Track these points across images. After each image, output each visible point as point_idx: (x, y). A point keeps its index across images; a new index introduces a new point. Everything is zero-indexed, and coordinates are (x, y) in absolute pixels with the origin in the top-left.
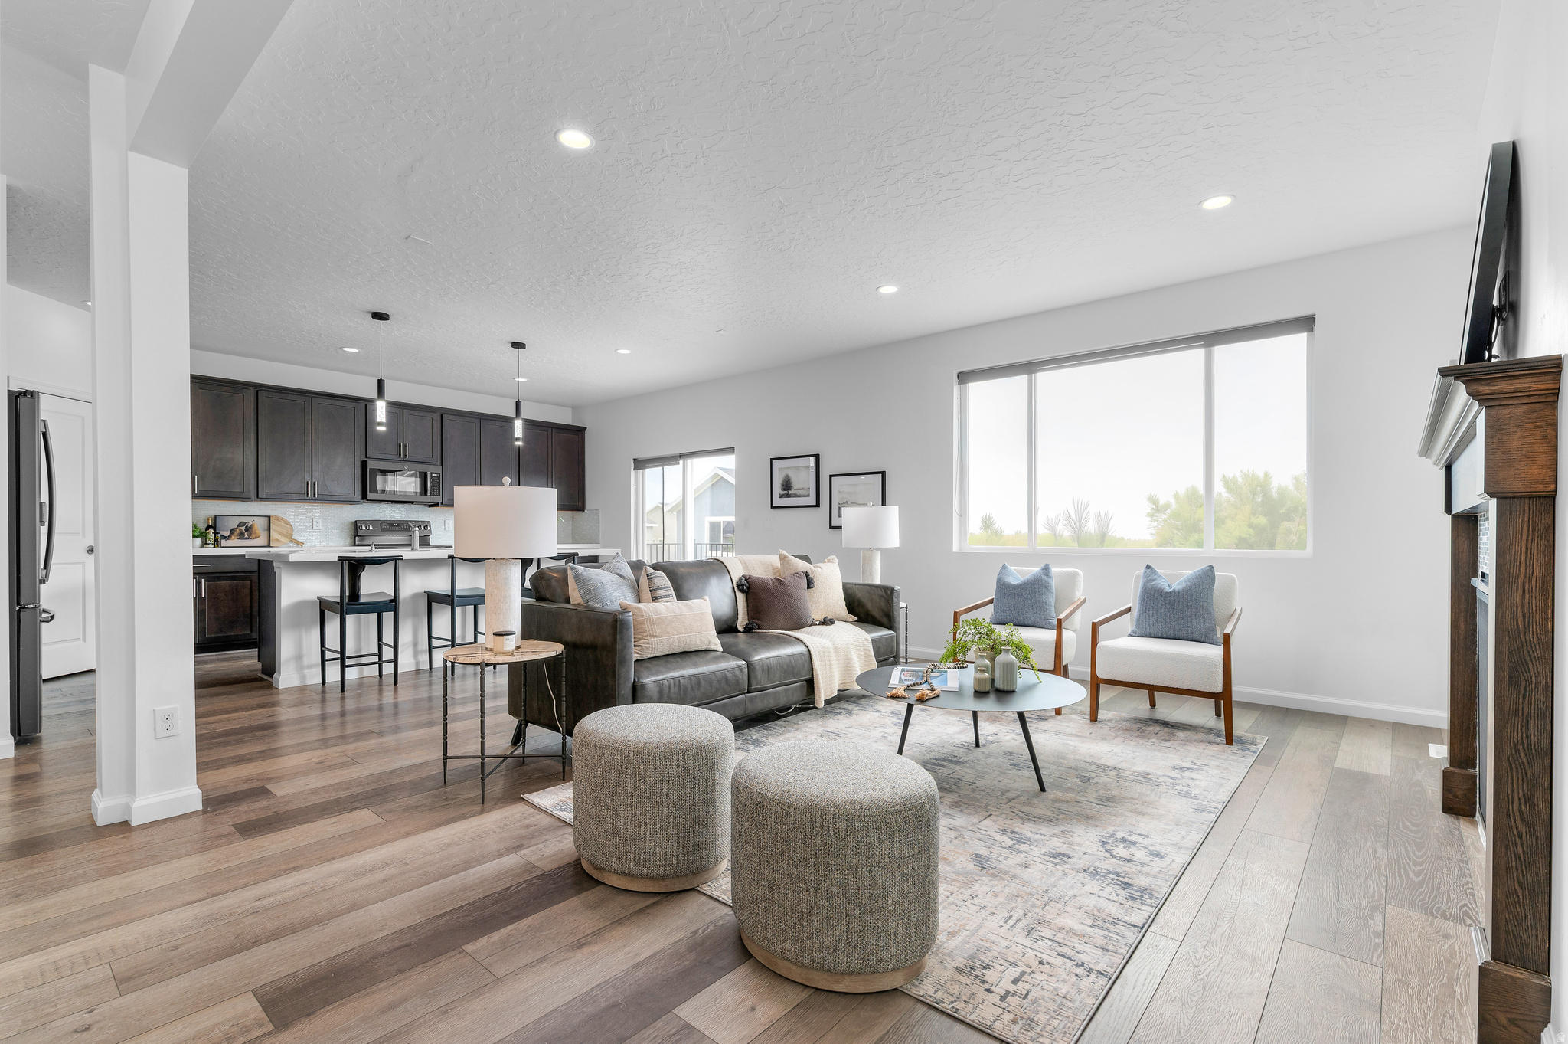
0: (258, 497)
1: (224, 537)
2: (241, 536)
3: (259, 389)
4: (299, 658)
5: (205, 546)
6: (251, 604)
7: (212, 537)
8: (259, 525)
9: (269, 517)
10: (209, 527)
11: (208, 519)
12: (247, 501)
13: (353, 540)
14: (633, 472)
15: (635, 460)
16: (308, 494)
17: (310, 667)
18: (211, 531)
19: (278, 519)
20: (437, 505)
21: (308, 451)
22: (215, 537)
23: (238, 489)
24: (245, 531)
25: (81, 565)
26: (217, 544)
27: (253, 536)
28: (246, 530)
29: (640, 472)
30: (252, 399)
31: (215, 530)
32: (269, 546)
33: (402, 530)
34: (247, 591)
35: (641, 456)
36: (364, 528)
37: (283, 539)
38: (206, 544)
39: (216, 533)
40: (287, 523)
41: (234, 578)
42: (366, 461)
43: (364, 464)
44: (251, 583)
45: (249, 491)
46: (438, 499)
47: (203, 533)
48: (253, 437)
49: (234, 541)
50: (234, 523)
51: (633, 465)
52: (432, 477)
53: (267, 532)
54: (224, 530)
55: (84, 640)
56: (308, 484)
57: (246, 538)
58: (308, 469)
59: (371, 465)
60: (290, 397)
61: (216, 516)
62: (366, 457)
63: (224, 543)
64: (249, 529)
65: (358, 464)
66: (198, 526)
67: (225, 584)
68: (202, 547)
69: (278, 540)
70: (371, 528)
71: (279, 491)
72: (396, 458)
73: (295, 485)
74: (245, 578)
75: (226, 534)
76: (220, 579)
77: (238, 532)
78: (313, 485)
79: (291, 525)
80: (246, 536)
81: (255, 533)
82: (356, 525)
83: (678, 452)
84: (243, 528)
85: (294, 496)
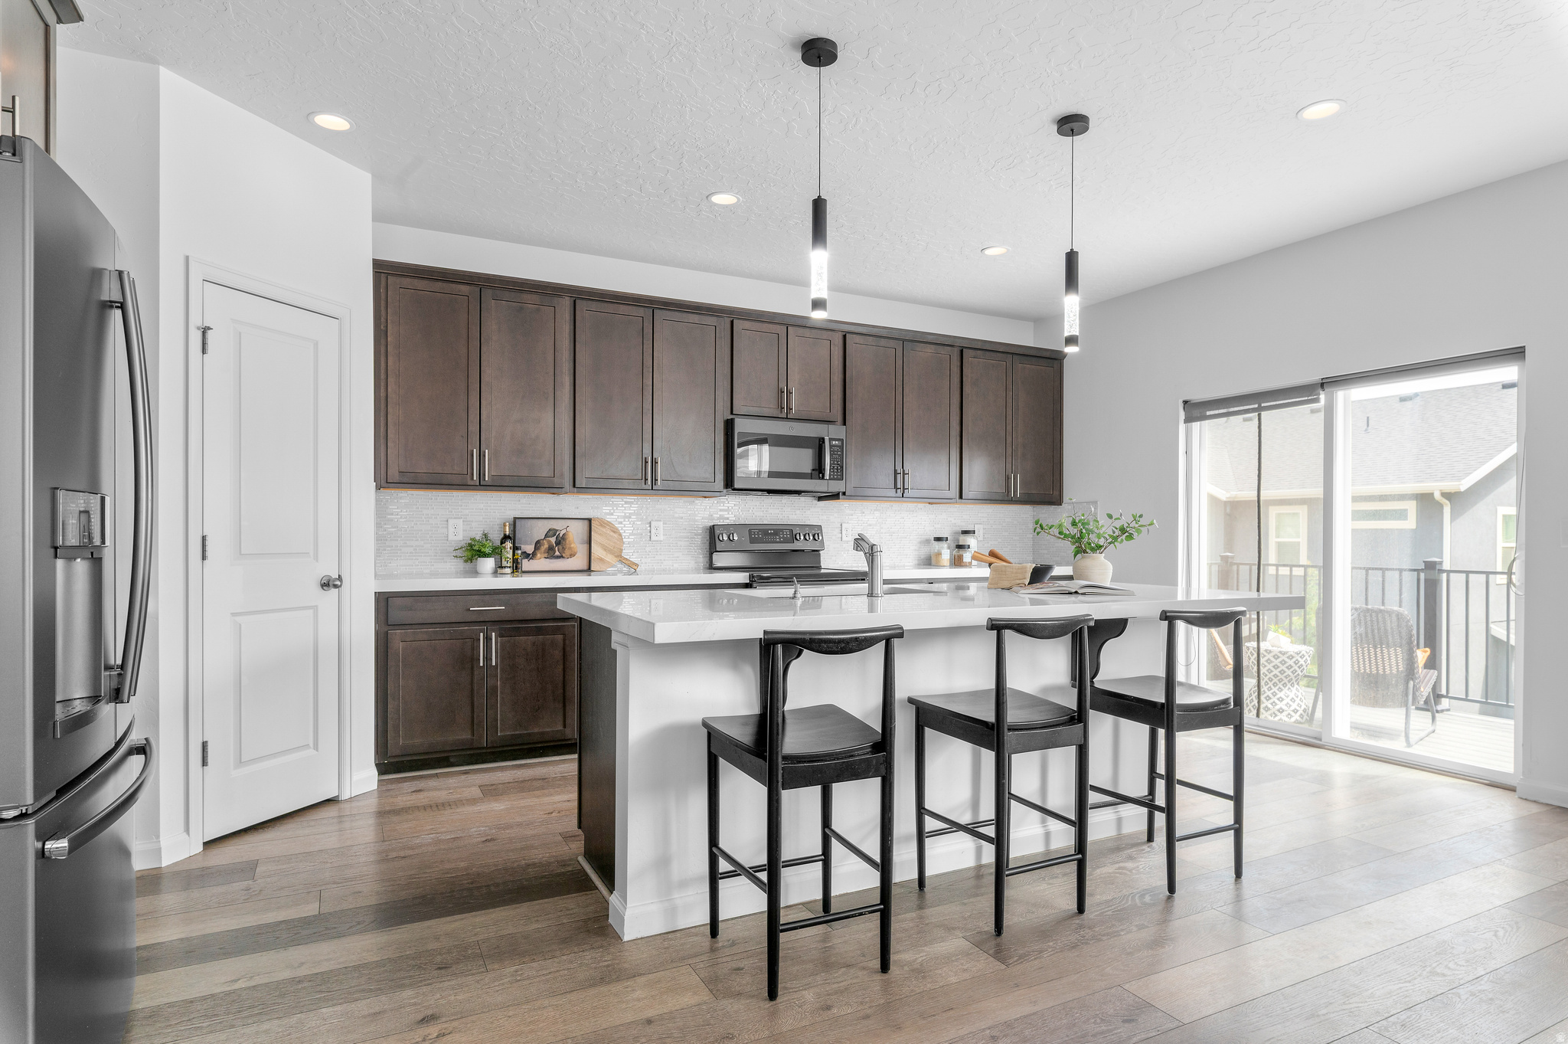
0: (574, 486)
1: (526, 555)
2: (551, 553)
3: (578, 296)
4: (662, 863)
5: (499, 571)
6: (564, 677)
7: (510, 555)
8: (575, 533)
9: (590, 520)
10: (505, 538)
11: (505, 526)
12: (558, 494)
13: (707, 559)
14: (1182, 427)
15: (1185, 402)
16: (646, 480)
17: (684, 884)
18: (509, 544)
19: (604, 523)
20: (835, 496)
21: (648, 406)
22: (514, 555)
23: (546, 472)
24: (556, 545)
25: (311, 611)
26: (516, 567)
27: (567, 553)
28: (558, 543)
29: (1196, 425)
30: (567, 316)
31: (514, 544)
32: (589, 570)
33: (780, 542)
34: (558, 654)
35: (1197, 396)
36: (725, 538)
37: (609, 558)
38: (501, 567)
39: (515, 548)
40: (615, 531)
41: (539, 631)
42: (732, 420)
43: (729, 425)
44: (564, 640)
45: (562, 475)
46: (836, 486)
47: (496, 548)
48: (567, 381)
49: (541, 563)
50: (539, 531)
51: (1182, 415)
52: (831, 446)
53: (586, 546)
54: (526, 543)
55: (316, 748)
56: (646, 462)
57: (558, 557)
58: (647, 436)
59: (742, 426)
60: (623, 309)
61: (515, 518)
62: (732, 413)
63: (526, 565)
64: (561, 541)
65: (720, 426)
66: (490, 536)
67: (526, 641)
68: (495, 573)
69: (601, 560)
70: (736, 538)
71: (604, 475)
72: (776, 413)
73: (626, 466)
74: (556, 630)
75: (530, 549)
76: (518, 632)
77: (546, 546)
78: (654, 462)
79: (620, 535)
80: (557, 553)
81: (570, 548)
82: (712, 534)
83: (1315, 377)
84: (553, 540)
85: (626, 484)
